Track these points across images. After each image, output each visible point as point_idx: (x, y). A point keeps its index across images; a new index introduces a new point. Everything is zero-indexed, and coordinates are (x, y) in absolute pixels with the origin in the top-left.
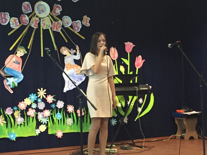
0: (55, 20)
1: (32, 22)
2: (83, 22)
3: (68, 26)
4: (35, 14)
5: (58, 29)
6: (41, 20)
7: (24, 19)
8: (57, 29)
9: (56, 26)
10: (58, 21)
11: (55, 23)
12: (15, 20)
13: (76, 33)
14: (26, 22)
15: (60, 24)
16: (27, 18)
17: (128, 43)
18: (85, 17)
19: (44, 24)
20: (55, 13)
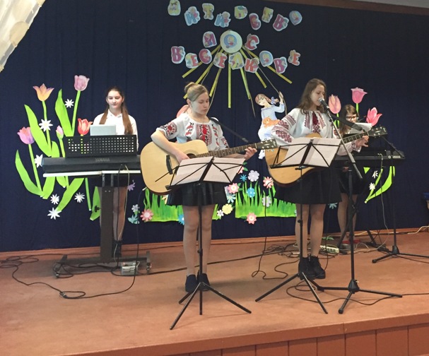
0: (249, 57)
1: (217, 60)
2: (289, 59)
3: (268, 65)
4: (221, 48)
5: (254, 69)
6: (230, 56)
7: (205, 55)
8: (251, 69)
9: (251, 65)
10: (253, 57)
11: (249, 61)
12: (192, 57)
13: (279, 74)
14: (208, 59)
15: (256, 62)
16: (209, 54)
17: (357, 89)
18: (293, 52)
19: (234, 63)
20: (250, 47)
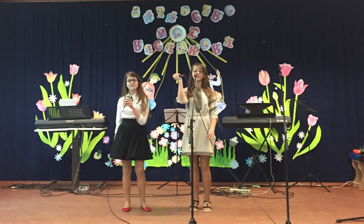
0: (192, 44)
1: (167, 48)
2: (224, 43)
3: (207, 49)
5: (196, 53)
7: (158, 45)
8: (194, 53)
9: (194, 50)
10: (195, 44)
11: (192, 47)
12: (149, 47)
13: (216, 56)
14: (161, 48)
15: (197, 47)
16: (161, 44)
17: (285, 65)
18: (228, 38)
19: (180, 49)
